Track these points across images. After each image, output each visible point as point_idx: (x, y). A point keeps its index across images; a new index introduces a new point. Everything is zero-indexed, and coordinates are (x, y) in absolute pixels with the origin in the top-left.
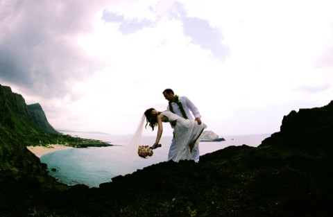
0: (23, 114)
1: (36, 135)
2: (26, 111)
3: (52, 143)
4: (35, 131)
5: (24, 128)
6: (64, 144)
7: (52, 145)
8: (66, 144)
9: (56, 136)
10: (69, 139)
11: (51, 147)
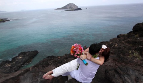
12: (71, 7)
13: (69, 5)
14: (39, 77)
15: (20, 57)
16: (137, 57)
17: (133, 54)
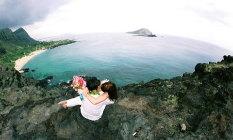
0: (11, 39)
1: (21, 50)
2: (13, 36)
3: (32, 51)
4: (20, 47)
5: (13, 49)
6: (41, 49)
7: (33, 52)
8: (43, 48)
9: (35, 45)
10: (45, 44)
11: (33, 54)
12: (144, 32)
13: (142, 30)
16: (173, 104)
17: (171, 99)
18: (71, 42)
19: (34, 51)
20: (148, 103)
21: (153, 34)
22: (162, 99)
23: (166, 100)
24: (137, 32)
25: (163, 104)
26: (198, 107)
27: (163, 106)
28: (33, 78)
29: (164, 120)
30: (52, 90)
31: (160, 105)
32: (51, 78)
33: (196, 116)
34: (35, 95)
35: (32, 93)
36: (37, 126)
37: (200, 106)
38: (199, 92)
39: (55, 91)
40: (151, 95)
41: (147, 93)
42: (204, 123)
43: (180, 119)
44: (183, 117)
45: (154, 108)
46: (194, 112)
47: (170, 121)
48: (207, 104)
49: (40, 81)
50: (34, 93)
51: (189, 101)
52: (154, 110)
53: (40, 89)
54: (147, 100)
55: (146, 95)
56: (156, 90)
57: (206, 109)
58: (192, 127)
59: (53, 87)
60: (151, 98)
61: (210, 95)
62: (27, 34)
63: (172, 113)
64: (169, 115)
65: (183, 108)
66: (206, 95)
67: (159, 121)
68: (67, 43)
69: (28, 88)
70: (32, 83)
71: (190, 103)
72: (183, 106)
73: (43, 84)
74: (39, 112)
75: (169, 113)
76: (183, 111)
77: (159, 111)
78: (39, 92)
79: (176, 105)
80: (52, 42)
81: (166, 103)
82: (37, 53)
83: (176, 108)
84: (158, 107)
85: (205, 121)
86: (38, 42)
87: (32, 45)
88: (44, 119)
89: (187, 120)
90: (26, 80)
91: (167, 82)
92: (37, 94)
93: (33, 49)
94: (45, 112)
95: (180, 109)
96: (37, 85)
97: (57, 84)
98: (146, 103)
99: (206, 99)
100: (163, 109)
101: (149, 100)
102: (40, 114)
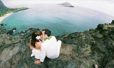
8: (11, 12)
9: (7, 10)
10: (12, 10)
11: (6, 16)
12: (67, 4)
13: (66, 3)
14: (23, 48)
15: (29, 31)
16: (88, 50)
17: (87, 47)
18: (26, 9)
19: (7, 14)
20: (73, 50)
21: (72, 6)
22: (81, 47)
23: (84, 48)
24: (63, 4)
25: (82, 50)
26: (104, 53)
27: (83, 52)
28: (5, 29)
29: (84, 62)
30: (16, 36)
31: (81, 51)
32: (15, 29)
33: (103, 58)
34: (6, 39)
35: (5, 38)
36: (5, 62)
37: (105, 52)
38: (104, 43)
39: (17, 37)
40: (75, 44)
41: (72, 42)
42: (109, 65)
43: (94, 61)
44: (95, 59)
45: (77, 53)
46: (101, 56)
47: (87, 63)
48: (110, 51)
49: (9, 31)
50: (6, 38)
51: (98, 49)
52: (77, 55)
53: (9, 36)
54: (72, 47)
55: (71, 44)
56: (77, 41)
57: (109, 55)
58: (100, 66)
59: (16, 34)
60: (74, 45)
61: (111, 46)
62: (3, 4)
63: (88, 56)
64: (86, 58)
65: (95, 53)
66: (109, 45)
67: (81, 63)
68: (24, 10)
69: (3, 35)
70: (5, 32)
71: (99, 50)
72: (95, 52)
73: (11, 33)
74: (6, 53)
75: (87, 57)
76: (95, 55)
77: (80, 55)
78: (8, 38)
79: (90, 51)
80: (16, 9)
81: (84, 49)
82: (8, 15)
83: (90, 53)
84: (80, 52)
85: (110, 63)
86: (9, 8)
87: (6, 10)
88: (9, 58)
89: (98, 61)
90: (2, 30)
91: (82, 34)
92: (7, 39)
93: (6, 13)
94: (9, 53)
95: (93, 54)
96: (7, 34)
97: (19, 33)
98: (71, 49)
99: (109, 48)
100: (83, 54)
101: (74, 47)
102: (7, 55)
